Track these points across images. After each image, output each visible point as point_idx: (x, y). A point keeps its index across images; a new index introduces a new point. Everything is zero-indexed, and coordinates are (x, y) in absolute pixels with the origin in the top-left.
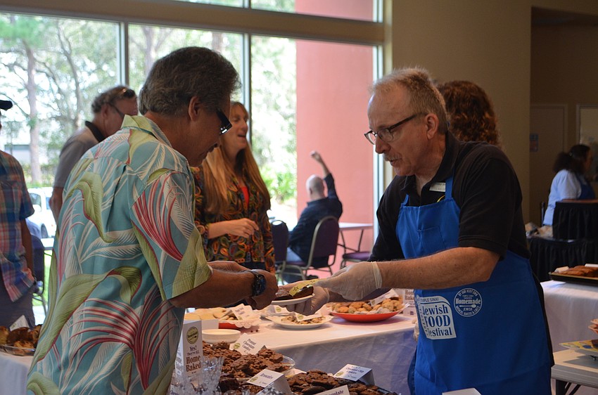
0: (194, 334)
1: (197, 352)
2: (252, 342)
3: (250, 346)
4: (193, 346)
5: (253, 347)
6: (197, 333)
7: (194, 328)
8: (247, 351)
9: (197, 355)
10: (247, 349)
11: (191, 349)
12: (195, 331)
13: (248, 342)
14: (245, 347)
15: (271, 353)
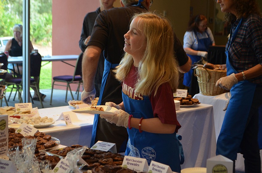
0: (3, 124)
1: (5, 136)
2: (29, 128)
3: (28, 130)
4: (3, 131)
5: (31, 131)
6: (5, 123)
7: (3, 120)
8: (27, 134)
9: (5, 138)
10: (27, 132)
11: (2, 133)
12: (4, 122)
13: (27, 128)
14: (25, 131)
15: (43, 134)
